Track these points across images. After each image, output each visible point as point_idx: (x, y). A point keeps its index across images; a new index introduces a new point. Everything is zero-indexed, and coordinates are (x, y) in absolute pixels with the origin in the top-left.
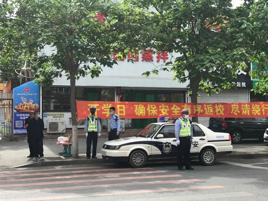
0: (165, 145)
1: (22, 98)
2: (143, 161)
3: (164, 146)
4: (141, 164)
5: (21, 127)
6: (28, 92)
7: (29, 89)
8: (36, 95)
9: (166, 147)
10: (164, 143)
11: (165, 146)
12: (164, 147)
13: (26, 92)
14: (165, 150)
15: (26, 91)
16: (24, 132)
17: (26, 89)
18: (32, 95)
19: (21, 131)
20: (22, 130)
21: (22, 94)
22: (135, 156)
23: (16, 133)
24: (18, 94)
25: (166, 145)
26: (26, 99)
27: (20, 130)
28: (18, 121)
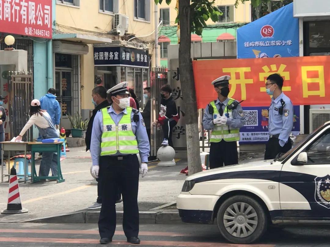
0: (320, 182)
1: (256, 52)
2: (255, 227)
3: (319, 187)
4: (245, 234)
5: (255, 125)
6: (269, 37)
7: (272, 30)
8: (290, 44)
9: (325, 190)
10: (319, 179)
11: (321, 186)
12: (318, 190)
13: (266, 37)
14: (321, 198)
15: (264, 35)
16: (263, 138)
17: (265, 31)
18: (279, 44)
19: (256, 136)
20: (257, 134)
21: (257, 43)
22: (232, 212)
23: (245, 141)
24: (246, 44)
25: (325, 184)
26: (266, 55)
27: (252, 134)
28: (248, 111)
